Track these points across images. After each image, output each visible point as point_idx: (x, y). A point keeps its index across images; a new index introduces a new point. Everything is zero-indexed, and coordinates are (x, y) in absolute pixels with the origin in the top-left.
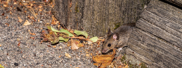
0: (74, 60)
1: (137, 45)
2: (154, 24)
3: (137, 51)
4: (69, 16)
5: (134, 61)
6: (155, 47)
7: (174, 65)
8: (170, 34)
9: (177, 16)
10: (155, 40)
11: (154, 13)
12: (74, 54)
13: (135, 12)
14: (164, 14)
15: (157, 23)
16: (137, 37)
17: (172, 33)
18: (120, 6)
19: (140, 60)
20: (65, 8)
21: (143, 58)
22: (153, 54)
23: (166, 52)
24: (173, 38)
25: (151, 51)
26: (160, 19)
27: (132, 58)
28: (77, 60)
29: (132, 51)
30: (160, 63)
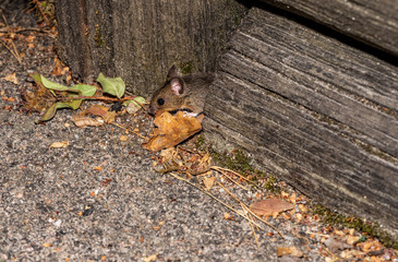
0: (94, 152)
1: (224, 110)
2: (258, 60)
3: (225, 123)
4: (88, 54)
5: (220, 144)
6: (260, 111)
7: (301, 148)
8: (290, 81)
9: (304, 41)
10: (260, 95)
11: (257, 36)
12: (96, 137)
13: (222, 37)
14: (277, 37)
15: (264, 58)
16: (224, 92)
17: (294, 79)
18: (187, 25)
19: (233, 142)
20: (76, 37)
21: (238, 137)
22: (258, 128)
23: (284, 122)
24: (297, 89)
25: (254, 122)
26: (269, 49)
27: (216, 138)
28: (100, 150)
29: (215, 124)
30: (273, 146)
